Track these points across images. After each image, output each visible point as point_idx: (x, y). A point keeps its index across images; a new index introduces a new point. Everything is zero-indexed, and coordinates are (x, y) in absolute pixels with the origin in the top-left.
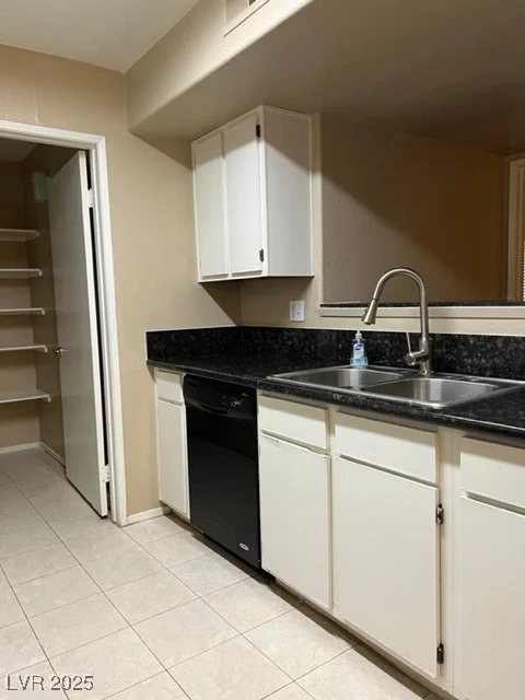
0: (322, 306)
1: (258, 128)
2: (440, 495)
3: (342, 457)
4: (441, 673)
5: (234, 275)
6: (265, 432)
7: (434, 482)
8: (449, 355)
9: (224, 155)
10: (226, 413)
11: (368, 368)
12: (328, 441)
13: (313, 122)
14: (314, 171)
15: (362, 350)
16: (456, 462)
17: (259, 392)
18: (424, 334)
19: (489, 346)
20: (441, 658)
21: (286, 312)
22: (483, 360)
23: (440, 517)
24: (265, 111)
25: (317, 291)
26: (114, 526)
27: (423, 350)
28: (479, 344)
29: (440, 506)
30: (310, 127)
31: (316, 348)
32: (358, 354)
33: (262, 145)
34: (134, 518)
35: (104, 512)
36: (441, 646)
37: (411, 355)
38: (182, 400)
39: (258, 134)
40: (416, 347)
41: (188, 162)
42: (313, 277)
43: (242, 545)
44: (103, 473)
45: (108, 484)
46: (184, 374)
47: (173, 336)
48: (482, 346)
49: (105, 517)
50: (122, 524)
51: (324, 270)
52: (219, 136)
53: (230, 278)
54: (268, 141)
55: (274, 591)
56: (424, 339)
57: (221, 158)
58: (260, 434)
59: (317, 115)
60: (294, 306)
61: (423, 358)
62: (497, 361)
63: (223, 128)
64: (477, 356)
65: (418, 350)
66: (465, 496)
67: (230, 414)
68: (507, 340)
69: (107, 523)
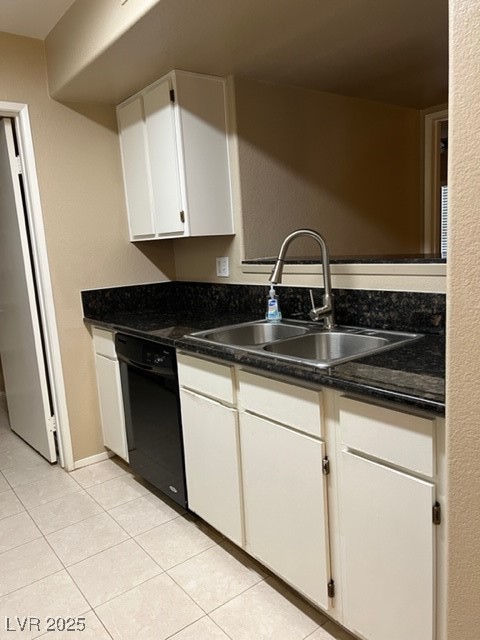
0: (243, 262)
1: (172, 92)
2: (325, 448)
3: (247, 411)
4: (333, 605)
5: (161, 235)
6: (185, 387)
7: (320, 436)
8: (351, 309)
9: (144, 120)
10: (151, 368)
11: (282, 321)
12: (235, 396)
13: (227, 84)
14: (230, 133)
15: (276, 304)
16: (337, 419)
17: (178, 350)
18: (327, 291)
19: (385, 300)
20: (331, 592)
21: (213, 268)
22: (380, 314)
23: (326, 468)
24: (177, 76)
25: (239, 249)
26: (63, 471)
27: (327, 305)
28: (377, 298)
29: (326, 458)
30: (225, 89)
31: (240, 302)
32: (273, 309)
33: (177, 108)
34: (80, 463)
35: (53, 459)
36: (331, 583)
37: (315, 311)
38: (116, 356)
39: (172, 99)
40: (319, 304)
41: (114, 126)
42: (234, 236)
43: (171, 487)
44: (50, 424)
45: (55, 433)
46: (116, 332)
47: (107, 295)
48: (378, 301)
49: (55, 463)
50: (70, 469)
51: (244, 228)
52: (139, 100)
53: (157, 238)
54: (182, 105)
55: (200, 529)
56: (327, 296)
57: (142, 123)
58: (181, 389)
59: (231, 78)
60: (219, 263)
61: (327, 313)
62: (392, 314)
63: (143, 92)
64: (375, 311)
65: (322, 305)
66: (345, 450)
67: (155, 370)
68: (400, 295)
69: (56, 469)
